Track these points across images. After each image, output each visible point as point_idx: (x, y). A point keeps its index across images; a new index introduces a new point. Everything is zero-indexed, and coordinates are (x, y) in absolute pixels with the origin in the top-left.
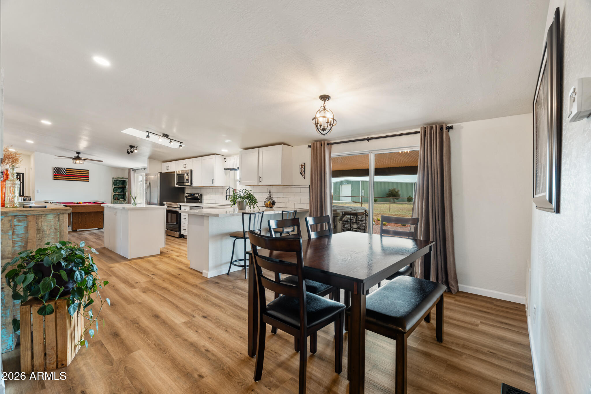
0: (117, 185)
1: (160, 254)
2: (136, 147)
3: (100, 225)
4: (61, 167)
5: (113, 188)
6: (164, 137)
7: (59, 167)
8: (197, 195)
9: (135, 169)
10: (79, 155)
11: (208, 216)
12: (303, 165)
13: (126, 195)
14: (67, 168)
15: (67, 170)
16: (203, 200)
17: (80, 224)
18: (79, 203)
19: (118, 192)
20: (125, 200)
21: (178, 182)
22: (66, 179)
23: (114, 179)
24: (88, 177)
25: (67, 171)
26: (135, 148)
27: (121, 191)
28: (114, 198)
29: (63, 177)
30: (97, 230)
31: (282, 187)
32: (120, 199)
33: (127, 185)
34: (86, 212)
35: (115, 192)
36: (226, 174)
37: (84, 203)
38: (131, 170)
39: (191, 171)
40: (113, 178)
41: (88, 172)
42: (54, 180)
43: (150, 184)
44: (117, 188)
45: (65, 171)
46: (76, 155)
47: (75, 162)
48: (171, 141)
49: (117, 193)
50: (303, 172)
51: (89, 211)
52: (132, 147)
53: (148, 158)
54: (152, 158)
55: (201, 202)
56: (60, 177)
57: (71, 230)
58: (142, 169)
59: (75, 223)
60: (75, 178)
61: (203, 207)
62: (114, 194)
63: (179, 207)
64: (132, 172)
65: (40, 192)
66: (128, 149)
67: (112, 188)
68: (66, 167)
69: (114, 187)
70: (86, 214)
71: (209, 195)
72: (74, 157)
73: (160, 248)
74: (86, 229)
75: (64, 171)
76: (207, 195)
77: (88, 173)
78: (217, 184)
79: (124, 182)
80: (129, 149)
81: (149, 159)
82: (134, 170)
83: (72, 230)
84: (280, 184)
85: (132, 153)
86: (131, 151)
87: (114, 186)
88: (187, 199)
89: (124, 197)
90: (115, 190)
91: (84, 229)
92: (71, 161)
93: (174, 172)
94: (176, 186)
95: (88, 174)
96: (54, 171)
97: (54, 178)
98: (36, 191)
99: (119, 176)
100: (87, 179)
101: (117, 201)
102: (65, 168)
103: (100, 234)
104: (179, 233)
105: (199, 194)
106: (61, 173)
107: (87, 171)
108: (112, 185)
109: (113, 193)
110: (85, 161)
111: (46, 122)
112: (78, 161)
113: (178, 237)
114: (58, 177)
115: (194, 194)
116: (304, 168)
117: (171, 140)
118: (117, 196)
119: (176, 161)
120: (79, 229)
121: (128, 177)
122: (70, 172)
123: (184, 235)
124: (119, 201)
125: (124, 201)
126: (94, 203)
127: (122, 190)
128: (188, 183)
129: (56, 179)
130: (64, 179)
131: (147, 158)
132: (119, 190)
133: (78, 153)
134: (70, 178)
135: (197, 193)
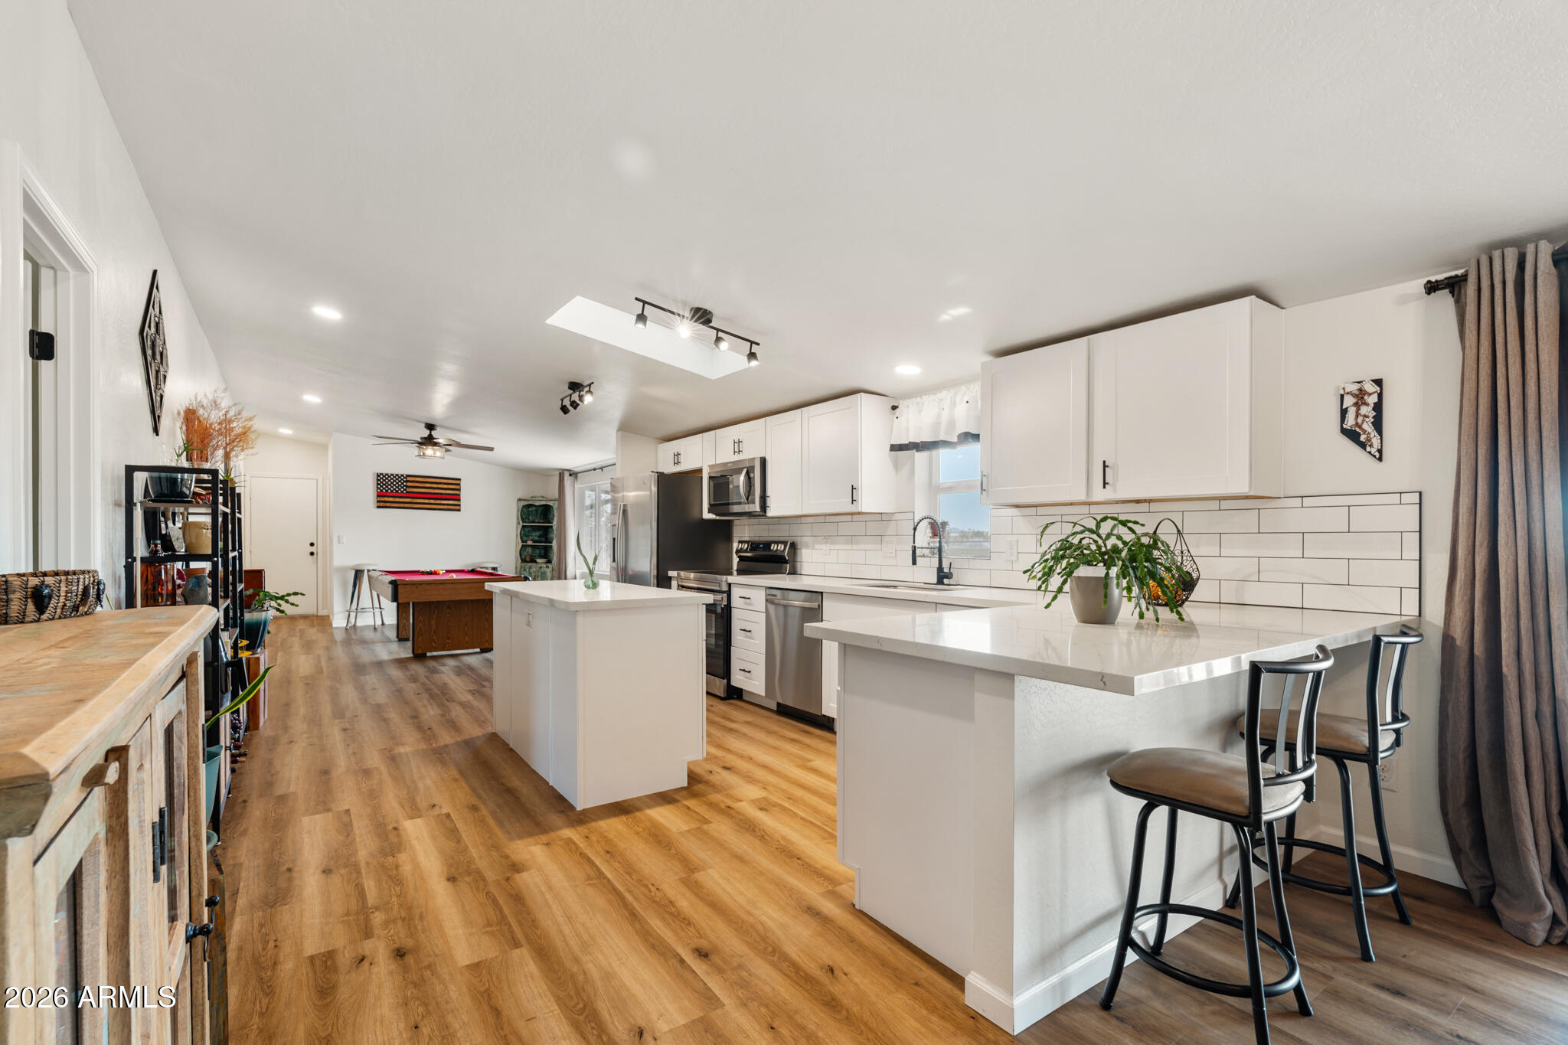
0: (531, 519)
1: (686, 785)
2: (590, 385)
3: (487, 641)
4: (395, 472)
5: (520, 527)
6: (696, 321)
7: (390, 472)
8: (781, 547)
9: (576, 470)
10: (433, 433)
11: (1010, 677)
12: (1370, 387)
13: (551, 547)
14: (407, 476)
15: (409, 479)
16: (798, 564)
17: (435, 637)
18: (435, 573)
19: (531, 540)
20: (549, 562)
21: (713, 503)
22: (406, 505)
23: (523, 503)
24: (457, 498)
25: (409, 484)
26: (587, 389)
27: (540, 536)
28: (523, 557)
29: (397, 500)
30: (478, 656)
31: (1215, 504)
32: (538, 560)
33: (556, 519)
34: (450, 601)
35: (525, 538)
36: (897, 466)
37: (448, 572)
38: (567, 474)
39: (763, 461)
40: (520, 500)
41: (459, 484)
42: (378, 507)
43: (625, 511)
44: (530, 529)
45: (404, 481)
46: (426, 433)
47: (424, 454)
48: (720, 338)
49: (530, 543)
50: (1368, 427)
51: (456, 598)
52: (575, 386)
53: (618, 430)
54: (629, 428)
55: (793, 572)
56: (391, 499)
57: (411, 655)
58: (594, 469)
59: (422, 635)
60: (427, 501)
61: (822, 593)
62: (523, 546)
63: (725, 588)
64: (568, 480)
65: (345, 542)
66: (562, 397)
67: (517, 527)
68: (406, 472)
69: (523, 526)
70: (449, 607)
71: (823, 546)
72: (421, 438)
73: (689, 763)
74: (450, 650)
75: (402, 483)
76: (816, 546)
77: (457, 487)
78: (868, 503)
79: (545, 511)
80: (565, 397)
81: (620, 432)
82: (574, 474)
83: (413, 653)
84: (1243, 489)
85: (575, 408)
86: (574, 402)
87: (521, 522)
88: (741, 559)
89: (546, 553)
90: (525, 535)
91: (444, 650)
92: (414, 450)
93: (700, 471)
94: (707, 515)
95: (459, 490)
96: (378, 484)
97: (378, 502)
98: (335, 540)
99: (534, 495)
100: (456, 502)
101: (530, 564)
102: (402, 475)
103: (484, 671)
104: (725, 681)
105: (785, 543)
106: (395, 489)
107: (456, 482)
108: (518, 519)
109: (520, 541)
110: (447, 451)
111: (327, 313)
112: (429, 451)
113: (723, 696)
114: (387, 499)
115: (767, 545)
116: (1378, 407)
117: (721, 334)
118: (530, 550)
119: (705, 434)
120: (431, 651)
121: (557, 497)
122: (416, 485)
123: (742, 689)
124: (534, 564)
125: (549, 564)
126: (473, 571)
127: (541, 532)
128: (751, 505)
129: (381, 504)
130: (402, 505)
131: (615, 430)
132: (536, 535)
133: (431, 427)
134: (414, 501)
135: (781, 539)
